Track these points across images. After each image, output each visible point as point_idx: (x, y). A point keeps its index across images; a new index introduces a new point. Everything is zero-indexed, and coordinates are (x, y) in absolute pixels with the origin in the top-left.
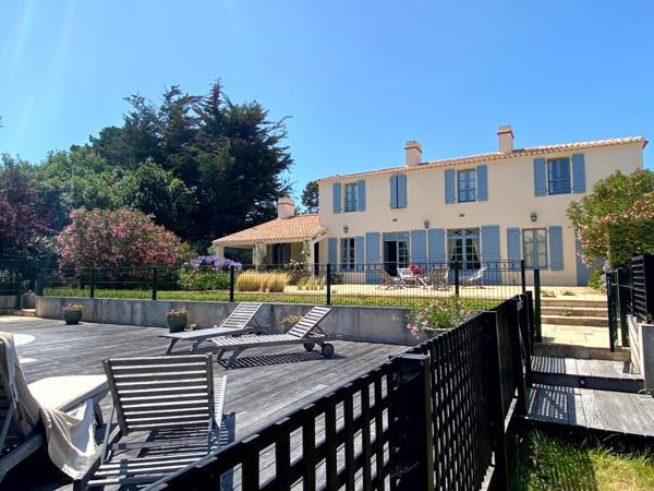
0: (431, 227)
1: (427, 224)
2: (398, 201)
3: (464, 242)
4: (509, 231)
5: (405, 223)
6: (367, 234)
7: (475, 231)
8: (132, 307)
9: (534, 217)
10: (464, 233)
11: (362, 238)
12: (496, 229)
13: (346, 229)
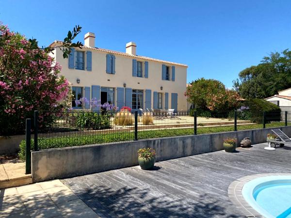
0: (127, 87)
1: (125, 85)
2: (111, 70)
3: (137, 96)
4: (154, 93)
5: (113, 82)
6: (92, 86)
7: (141, 91)
8: (183, 142)
9: (161, 88)
10: (137, 91)
11: (89, 88)
12: (150, 91)
13: (78, 81)
